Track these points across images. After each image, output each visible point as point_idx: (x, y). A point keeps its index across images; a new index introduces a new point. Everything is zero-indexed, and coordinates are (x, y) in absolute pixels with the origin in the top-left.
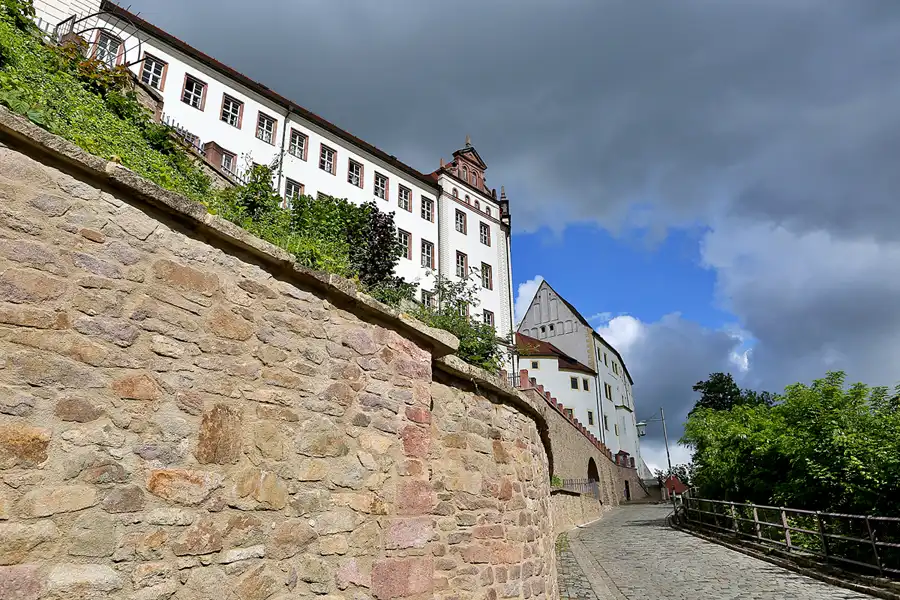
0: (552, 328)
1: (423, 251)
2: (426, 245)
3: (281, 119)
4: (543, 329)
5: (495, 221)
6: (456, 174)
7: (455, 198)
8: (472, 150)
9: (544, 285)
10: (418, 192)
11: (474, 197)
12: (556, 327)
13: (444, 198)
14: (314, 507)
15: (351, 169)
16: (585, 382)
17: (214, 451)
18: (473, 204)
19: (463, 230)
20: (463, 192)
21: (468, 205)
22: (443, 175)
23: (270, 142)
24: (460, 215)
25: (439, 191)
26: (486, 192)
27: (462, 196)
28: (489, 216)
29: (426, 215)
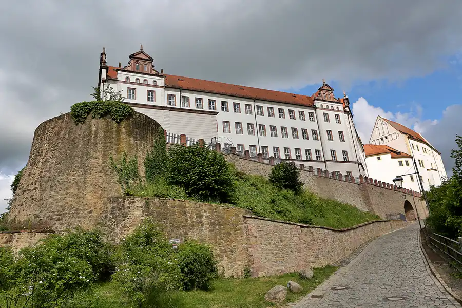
0: (386, 138)
1: (313, 134)
2: (314, 131)
3: (252, 103)
4: (382, 139)
5: (342, 112)
6: (321, 98)
7: (322, 109)
8: (326, 85)
9: (379, 118)
10: (306, 111)
11: (330, 105)
12: (388, 137)
13: (317, 110)
14: (291, 245)
15: (280, 112)
16: (407, 162)
17: (281, 241)
18: (330, 108)
19: (328, 120)
20: (325, 104)
21: (328, 109)
22: (316, 101)
23: (251, 113)
24: (325, 114)
25: (315, 108)
26: (335, 101)
27: (325, 107)
28: (338, 111)
29: (312, 119)
